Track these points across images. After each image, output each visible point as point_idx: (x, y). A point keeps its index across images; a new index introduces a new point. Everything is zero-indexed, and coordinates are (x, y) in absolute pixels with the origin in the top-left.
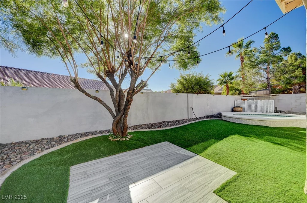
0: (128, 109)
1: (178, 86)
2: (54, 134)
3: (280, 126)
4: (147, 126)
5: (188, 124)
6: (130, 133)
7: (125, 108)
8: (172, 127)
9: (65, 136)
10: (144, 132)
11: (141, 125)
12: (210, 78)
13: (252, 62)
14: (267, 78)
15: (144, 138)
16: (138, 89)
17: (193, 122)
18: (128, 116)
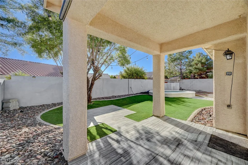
0: (92, 88)
1: (124, 74)
2: (49, 102)
3: (174, 97)
4: (103, 98)
5: (127, 97)
6: (93, 102)
7: (90, 87)
8: (117, 99)
9: (56, 103)
10: (100, 101)
11: (99, 98)
12: (143, 69)
13: (172, 58)
14: (180, 69)
15: (101, 104)
16: (97, 78)
17: (131, 96)
18: (92, 92)
